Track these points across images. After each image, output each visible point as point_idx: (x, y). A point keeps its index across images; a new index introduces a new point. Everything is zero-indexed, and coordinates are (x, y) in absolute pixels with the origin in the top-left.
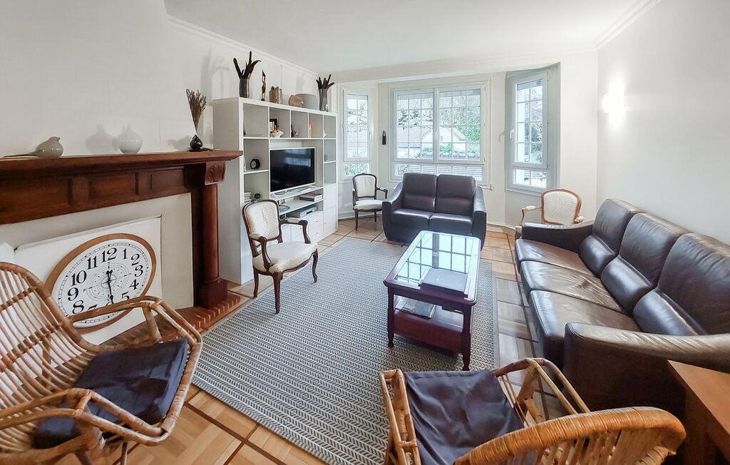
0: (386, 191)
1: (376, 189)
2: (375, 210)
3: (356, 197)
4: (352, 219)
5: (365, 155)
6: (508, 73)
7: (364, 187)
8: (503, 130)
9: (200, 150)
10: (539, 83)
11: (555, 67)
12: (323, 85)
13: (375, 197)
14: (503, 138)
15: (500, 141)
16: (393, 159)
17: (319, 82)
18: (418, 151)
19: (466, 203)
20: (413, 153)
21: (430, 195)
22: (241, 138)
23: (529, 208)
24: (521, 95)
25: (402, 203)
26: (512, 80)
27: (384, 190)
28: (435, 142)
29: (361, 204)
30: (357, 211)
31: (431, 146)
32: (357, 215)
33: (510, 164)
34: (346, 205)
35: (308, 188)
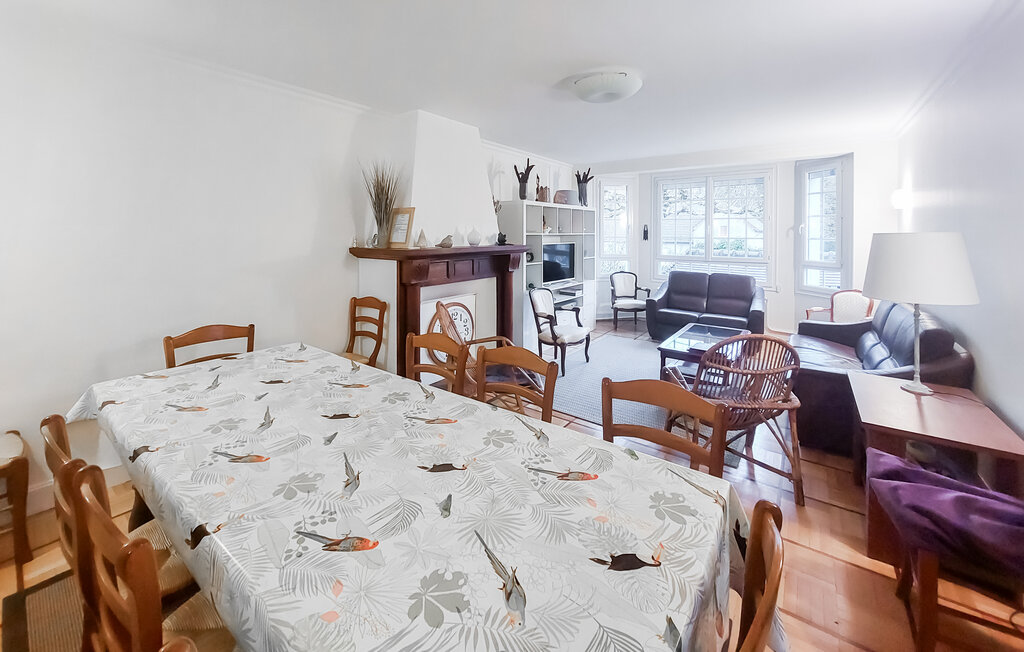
0: (648, 291)
1: (637, 288)
2: (636, 310)
3: (614, 297)
4: (609, 320)
5: (625, 252)
6: (796, 162)
7: (624, 286)
8: (792, 224)
9: (505, 244)
10: (832, 173)
11: (850, 156)
12: (583, 180)
13: (635, 297)
14: (792, 233)
15: (787, 235)
16: (657, 256)
17: (578, 176)
18: (686, 248)
19: (743, 304)
20: (681, 250)
21: (701, 295)
22: (525, 234)
23: (814, 309)
24: (813, 185)
25: (668, 301)
26: (802, 169)
27: (646, 290)
28: (708, 237)
29: (620, 303)
30: (616, 310)
31: (703, 241)
32: (616, 315)
33: (799, 264)
34: (602, 305)
35: (569, 283)
